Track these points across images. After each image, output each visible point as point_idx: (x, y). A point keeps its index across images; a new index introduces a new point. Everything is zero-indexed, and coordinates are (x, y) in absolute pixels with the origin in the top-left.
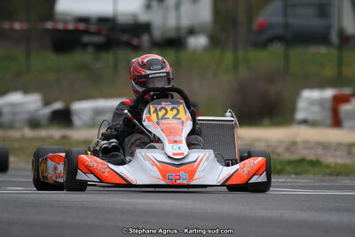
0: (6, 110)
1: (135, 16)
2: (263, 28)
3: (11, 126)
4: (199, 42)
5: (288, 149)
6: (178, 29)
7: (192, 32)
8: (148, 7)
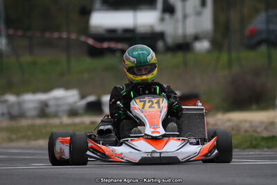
0: (51, 103)
1: (152, 27)
2: (253, 33)
3: (56, 115)
4: (203, 45)
5: (266, 128)
6: (184, 36)
7: (197, 38)
8: (162, 20)
